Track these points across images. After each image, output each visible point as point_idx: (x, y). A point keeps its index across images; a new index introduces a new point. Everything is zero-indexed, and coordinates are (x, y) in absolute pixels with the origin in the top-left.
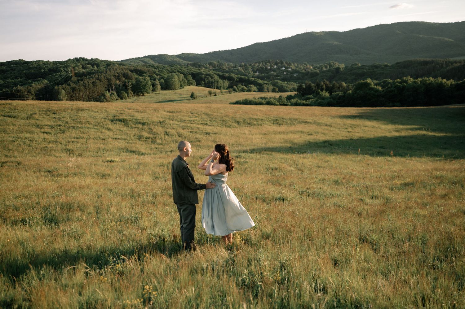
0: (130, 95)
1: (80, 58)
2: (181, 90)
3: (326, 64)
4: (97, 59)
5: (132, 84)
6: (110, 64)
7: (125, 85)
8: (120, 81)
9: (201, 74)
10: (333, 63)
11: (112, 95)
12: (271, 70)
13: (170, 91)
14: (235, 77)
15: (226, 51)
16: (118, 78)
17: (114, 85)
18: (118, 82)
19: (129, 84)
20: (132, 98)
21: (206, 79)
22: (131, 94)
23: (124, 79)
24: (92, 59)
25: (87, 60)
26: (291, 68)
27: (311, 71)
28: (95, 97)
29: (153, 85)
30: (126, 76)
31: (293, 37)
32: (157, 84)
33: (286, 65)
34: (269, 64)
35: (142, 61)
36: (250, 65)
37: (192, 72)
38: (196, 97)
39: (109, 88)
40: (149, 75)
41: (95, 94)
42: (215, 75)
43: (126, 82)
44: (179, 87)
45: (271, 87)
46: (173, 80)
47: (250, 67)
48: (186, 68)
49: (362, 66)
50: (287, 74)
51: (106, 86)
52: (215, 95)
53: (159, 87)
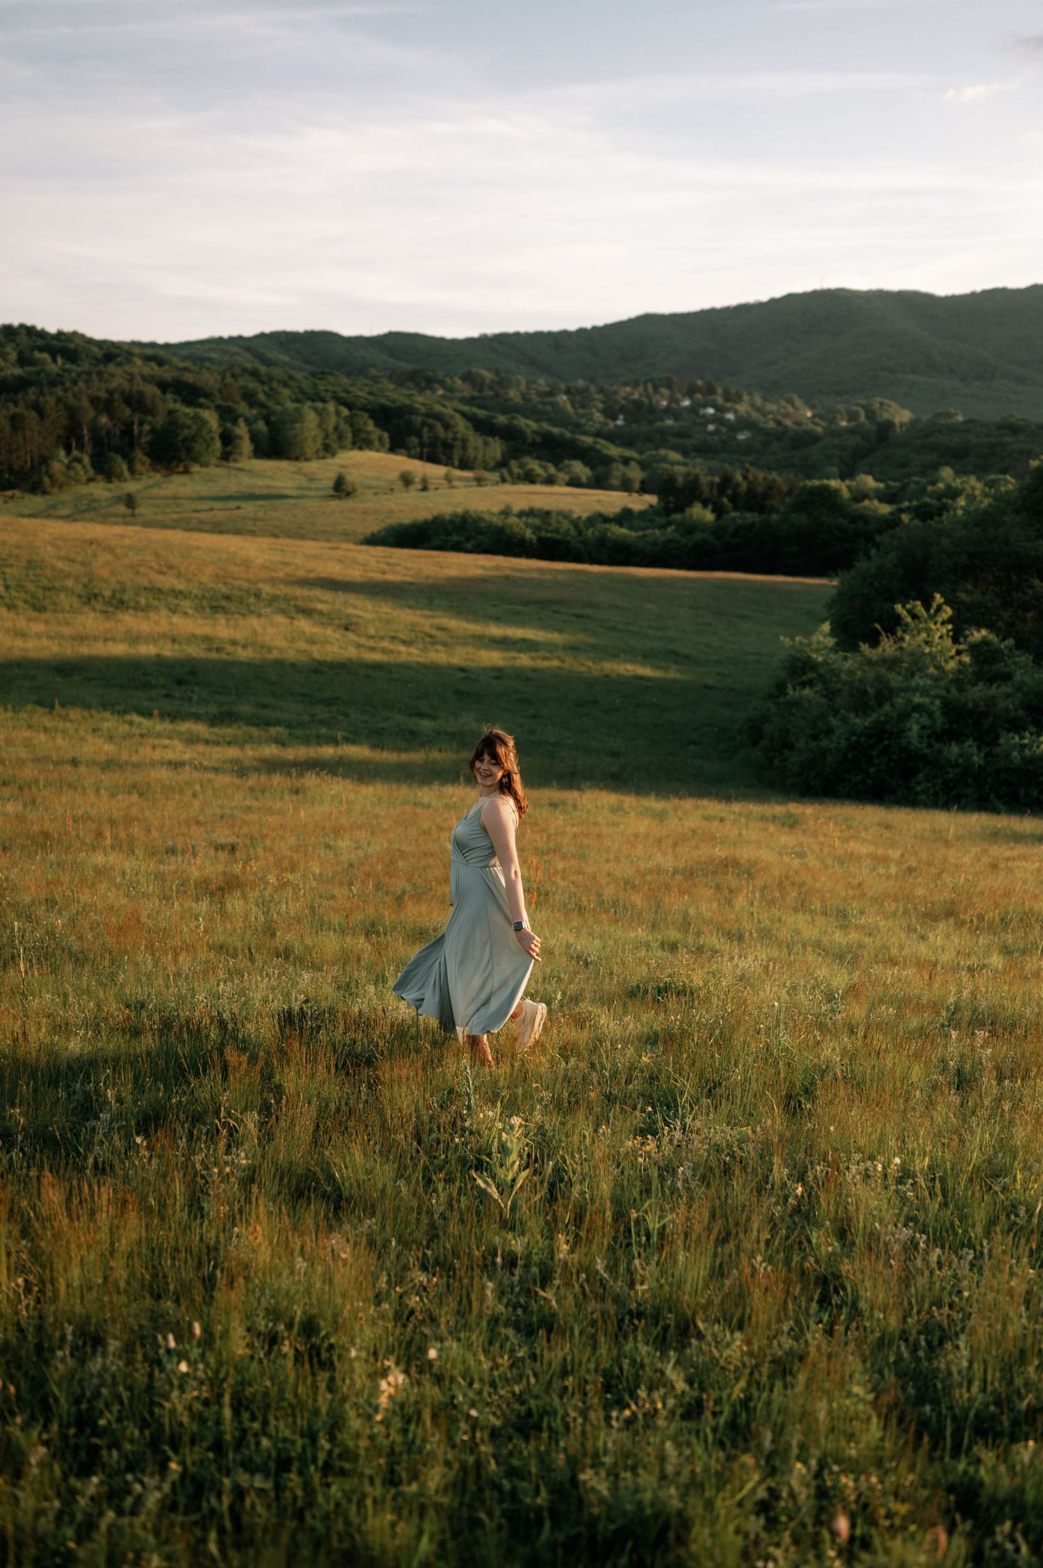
0: (138, 467)
1: (22, 326)
2: (323, 462)
3: (857, 405)
4: (75, 334)
5: (153, 431)
6: (117, 356)
7: (127, 432)
8: (111, 416)
9: (412, 411)
10: (882, 404)
11: (75, 464)
12: (668, 411)
13: (284, 464)
14: (528, 431)
15: (539, 336)
16: (104, 405)
17: (90, 431)
18: (104, 420)
19: (144, 430)
20: (144, 477)
21: (425, 429)
22: (143, 463)
23: (128, 412)
24: (60, 334)
25: (43, 334)
26: (736, 412)
27: (795, 427)
28: (16, 468)
29: (228, 439)
30: (136, 402)
31: (773, 301)
32: (240, 438)
33: (720, 400)
34: (665, 391)
35: (248, 349)
36: (601, 391)
37: (383, 401)
38: (350, 489)
39: (70, 437)
40: (220, 402)
41: (18, 458)
42: (458, 416)
43: (132, 423)
44: (317, 452)
45: (636, 474)
46: (298, 425)
47: (599, 396)
48: (367, 389)
49: (965, 423)
50: (717, 432)
51: (60, 432)
52: (425, 489)
53: (246, 446)
